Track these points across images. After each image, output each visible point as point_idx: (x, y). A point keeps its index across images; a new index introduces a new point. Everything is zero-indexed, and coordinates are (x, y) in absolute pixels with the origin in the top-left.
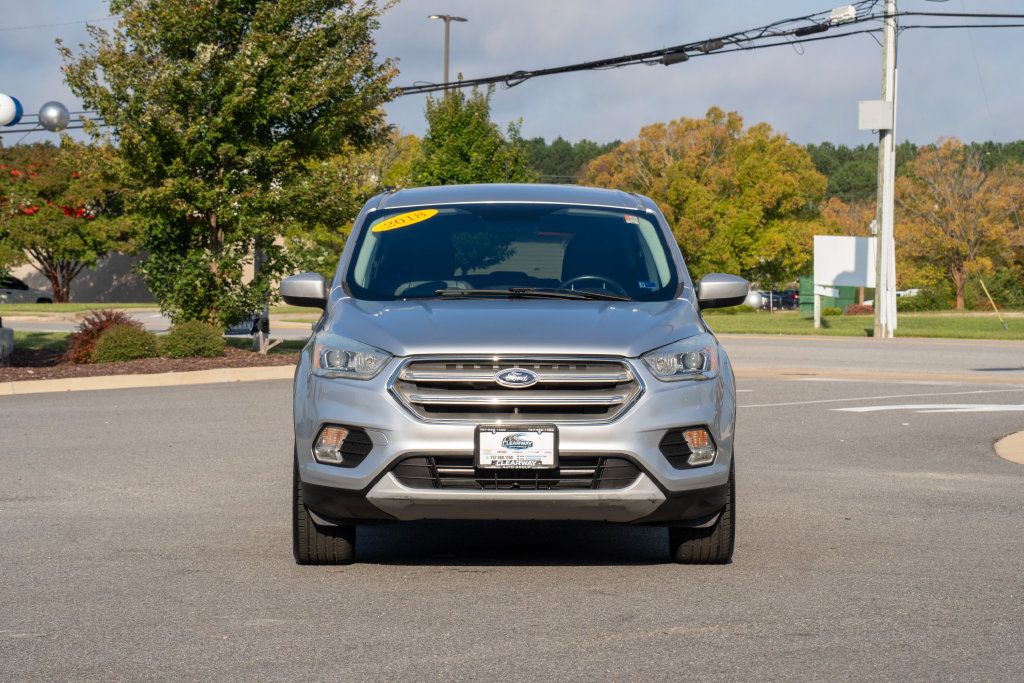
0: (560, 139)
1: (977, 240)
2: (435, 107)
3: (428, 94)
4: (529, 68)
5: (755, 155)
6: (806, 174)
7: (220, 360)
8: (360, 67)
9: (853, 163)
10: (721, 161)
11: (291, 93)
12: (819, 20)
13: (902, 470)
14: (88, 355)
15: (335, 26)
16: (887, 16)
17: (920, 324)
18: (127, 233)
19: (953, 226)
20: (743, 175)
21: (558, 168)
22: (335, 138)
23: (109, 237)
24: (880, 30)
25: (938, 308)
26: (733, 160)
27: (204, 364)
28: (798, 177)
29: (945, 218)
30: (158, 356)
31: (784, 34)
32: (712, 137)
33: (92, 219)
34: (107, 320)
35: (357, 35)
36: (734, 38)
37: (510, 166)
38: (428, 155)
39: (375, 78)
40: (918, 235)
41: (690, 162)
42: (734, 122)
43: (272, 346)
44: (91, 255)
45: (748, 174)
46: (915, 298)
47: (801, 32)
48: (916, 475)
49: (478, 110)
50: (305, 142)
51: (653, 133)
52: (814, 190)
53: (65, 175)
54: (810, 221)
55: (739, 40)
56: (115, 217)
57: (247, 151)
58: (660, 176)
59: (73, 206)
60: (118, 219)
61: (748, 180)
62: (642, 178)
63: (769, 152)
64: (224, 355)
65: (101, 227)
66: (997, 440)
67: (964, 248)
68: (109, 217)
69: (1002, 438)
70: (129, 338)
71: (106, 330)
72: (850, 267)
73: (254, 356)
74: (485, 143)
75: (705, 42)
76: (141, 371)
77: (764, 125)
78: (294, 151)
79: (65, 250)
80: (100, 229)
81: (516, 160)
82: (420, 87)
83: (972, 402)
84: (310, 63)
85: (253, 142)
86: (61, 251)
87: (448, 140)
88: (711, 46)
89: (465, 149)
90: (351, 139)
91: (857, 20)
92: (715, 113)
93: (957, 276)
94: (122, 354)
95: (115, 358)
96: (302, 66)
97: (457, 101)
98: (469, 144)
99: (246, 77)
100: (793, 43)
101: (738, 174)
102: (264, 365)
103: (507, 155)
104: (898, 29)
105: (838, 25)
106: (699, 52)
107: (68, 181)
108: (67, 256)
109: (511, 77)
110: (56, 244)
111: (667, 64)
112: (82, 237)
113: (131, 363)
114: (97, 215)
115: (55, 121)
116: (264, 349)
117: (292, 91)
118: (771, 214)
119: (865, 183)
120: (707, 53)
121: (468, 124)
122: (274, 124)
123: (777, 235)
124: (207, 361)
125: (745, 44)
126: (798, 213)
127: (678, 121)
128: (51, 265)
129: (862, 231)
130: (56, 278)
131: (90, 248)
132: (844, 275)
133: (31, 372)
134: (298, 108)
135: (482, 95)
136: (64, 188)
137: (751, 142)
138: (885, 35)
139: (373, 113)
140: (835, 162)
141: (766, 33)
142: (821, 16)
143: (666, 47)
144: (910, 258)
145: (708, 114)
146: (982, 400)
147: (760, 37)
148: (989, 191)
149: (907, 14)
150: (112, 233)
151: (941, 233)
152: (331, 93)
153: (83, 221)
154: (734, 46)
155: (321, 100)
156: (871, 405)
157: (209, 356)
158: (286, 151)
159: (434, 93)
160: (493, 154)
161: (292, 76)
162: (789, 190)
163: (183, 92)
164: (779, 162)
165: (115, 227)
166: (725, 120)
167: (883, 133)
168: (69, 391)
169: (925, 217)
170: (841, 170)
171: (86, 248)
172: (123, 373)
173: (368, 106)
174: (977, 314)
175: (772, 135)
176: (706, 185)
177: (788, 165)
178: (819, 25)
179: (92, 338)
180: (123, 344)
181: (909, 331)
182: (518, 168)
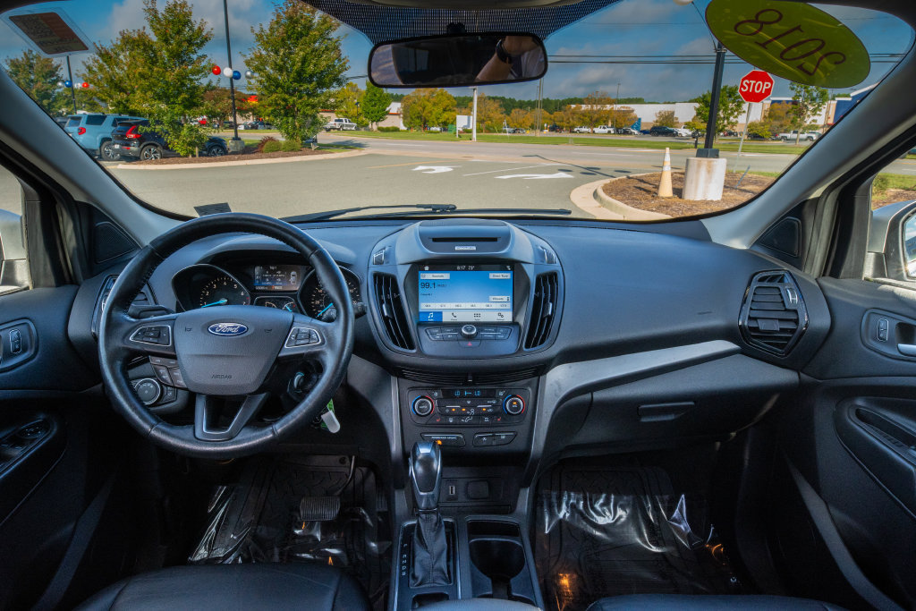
7: (299, 153)
8: (337, 58)
11: (315, 66)
17: (481, 136)
22: (331, 82)
26: (436, 97)
27: (292, 154)
28: (451, 101)
30: (280, 151)
32: (432, 92)
34: (268, 139)
39: (342, 62)
41: (427, 98)
43: (316, 148)
50: (322, 82)
52: (454, 105)
54: (454, 112)
63: (444, 96)
64: (301, 151)
67: (485, 119)
70: (273, 145)
71: (267, 142)
72: (466, 124)
73: (309, 152)
78: (318, 86)
84: (320, 56)
85: (304, 83)
90: (336, 82)
94: (271, 150)
99: (298, 60)
116: (314, 148)
118: (445, 110)
123: (446, 115)
126: (450, 110)
129: (469, 114)
139: (342, 74)
144: (480, 121)
157: (296, 151)
168: (246, 165)
173: (340, 72)
179: (264, 144)
180: (271, 147)
181: (479, 139)
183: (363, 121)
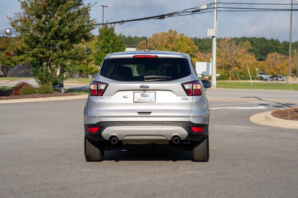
0: (129, 36)
1: (234, 63)
2: (101, 29)
3: (99, 26)
4: (125, 20)
5: (180, 41)
6: (193, 46)
7: (52, 94)
8: (86, 20)
9: (202, 42)
10: (172, 43)
11: (69, 27)
12: (198, 9)
13: (228, 125)
14: (18, 93)
15: (80, 10)
16: (214, 8)
17: (221, 84)
18: (22, 60)
19: (229, 59)
20: (178, 46)
21: (129, 43)
22: (80, 38)
23: (18, 61)
24: (213, 11)
25: (224, 80)
26: (175, 42)
27: (48, 96)
28: (191, 47)
29: (226, 57)
30: (36, 93)
31: (189, 12)
32: (170, 37)
33: (13, 56)
34: (23, 84)
35: (86, 13)
36: (176, 13)
37: (120, 44)
38: (99, 41)
39: (90, 23)
40: (220, 62)
41: (164, 43)
42: (175, 33)
43: (65, 91)
44: (13, 65)
45: (179, 46)
46: (219, 77)
47: (193, 12)
48: (232, 127)
49: (112, 30)
50: (73, 39)
51: (156, 36)
52: (195, 50)
53: (6, 45)
54: (194, 58)
55: (178, 13)
56: (19, 56)
57: (58, 42)
58: (157, 46)
59: (9, 53)
60: (20, 56)
61: (179, 48)
62: (152, 47)
63: (184, 41)
64: (53, 93)
65: (16, 58)
66: (249, 117)
67: (231, 65)
68: (18, 55)
69: (250, 116)
70: (29, 89)
71: (23, 87)
72: (205, 70)
73: (60, 94)
74: (114, 38)
75: (169, 14)
76: (33, 98)
77: (183, 34)
78: (70, 42)
79: (6, 64)
80: (15, 59)
81: (121, 42)
82: (98, 24)
83: (241, 107)
84: (74, 20)
85: (59, 40)
86: (5, 64)
87: (104, 37)
88: (171, 15)
89: (108, 39)
90: (84, 39)
91: (207, 9)
92: (171, 31)
93: (229, 72)
94: (27, 93)
95: (25, 94)
96: (72, 21)
97: (106, 28)
98: (109, 38)
99: (56, 23)
100: (191, 14)
101: (176, 46)
102: (63, 96)
103: (119, 41)
104: (217, 11)
105: (202, 10)
106: (168, 16)
107: (7, 46)
108: (7, 65)
109: (121, 22)
110: (4, 62)
111: (160, 19)
112: (11, 61)
113: (30, 95)
114: (14, 55)
115: (9, 33)
116: (63, 91)
117: (70, 27)
119: (205, 47)
120: (170, 16)
121: (109, 33)
122: (65, 35)
124: (49, 95)
125: (179, 14)
127: (162, 33)
128: (3, 68)
130: (4, 71)
131: (13, 63)
132: (204, 72)
133: (5, 97)
134: (71, 31)
135: (112, 26)
136: (6, 48)
137: (179, 38)
138: (214, 12)
139: (90, 32)
140: (198, 42)
141: (184, 12)
142: (198, 8)
143: (160, 15)
144: (219, 68)
145: (169, 31)
146: (243, 106)
147: (183, 13)
148: (237, 50)
149: (219, 7)
150: (18, 60)
151: (226, 61)
152: (79, 27)
153: (11, 56)
154: (176, 15)
155: (77, 29)
156: (217, 107)
157: (49, 93)
158: (68, 42)
159: (100, 26)
160: (115, 41)
161: (70, 23)
162: (189, 50)
163: (40, 27)
164: (186, 43)
165: (19, 58)
166: (173, 32)
167: (213, 37)
168: (15, 103)
169: (222, 57)
170: (199, 44)
171: (12, 63)
172: (28, 98)
173: (89, 31)
174: (234, 81)
175: (185, 36)
176: (168, 49)
177: (189, 44)
178: (198, 10)
179: (19, 88)
180: (27, 90)
181: (219, 86)
182: (122, 44)
183: (92, 68)
